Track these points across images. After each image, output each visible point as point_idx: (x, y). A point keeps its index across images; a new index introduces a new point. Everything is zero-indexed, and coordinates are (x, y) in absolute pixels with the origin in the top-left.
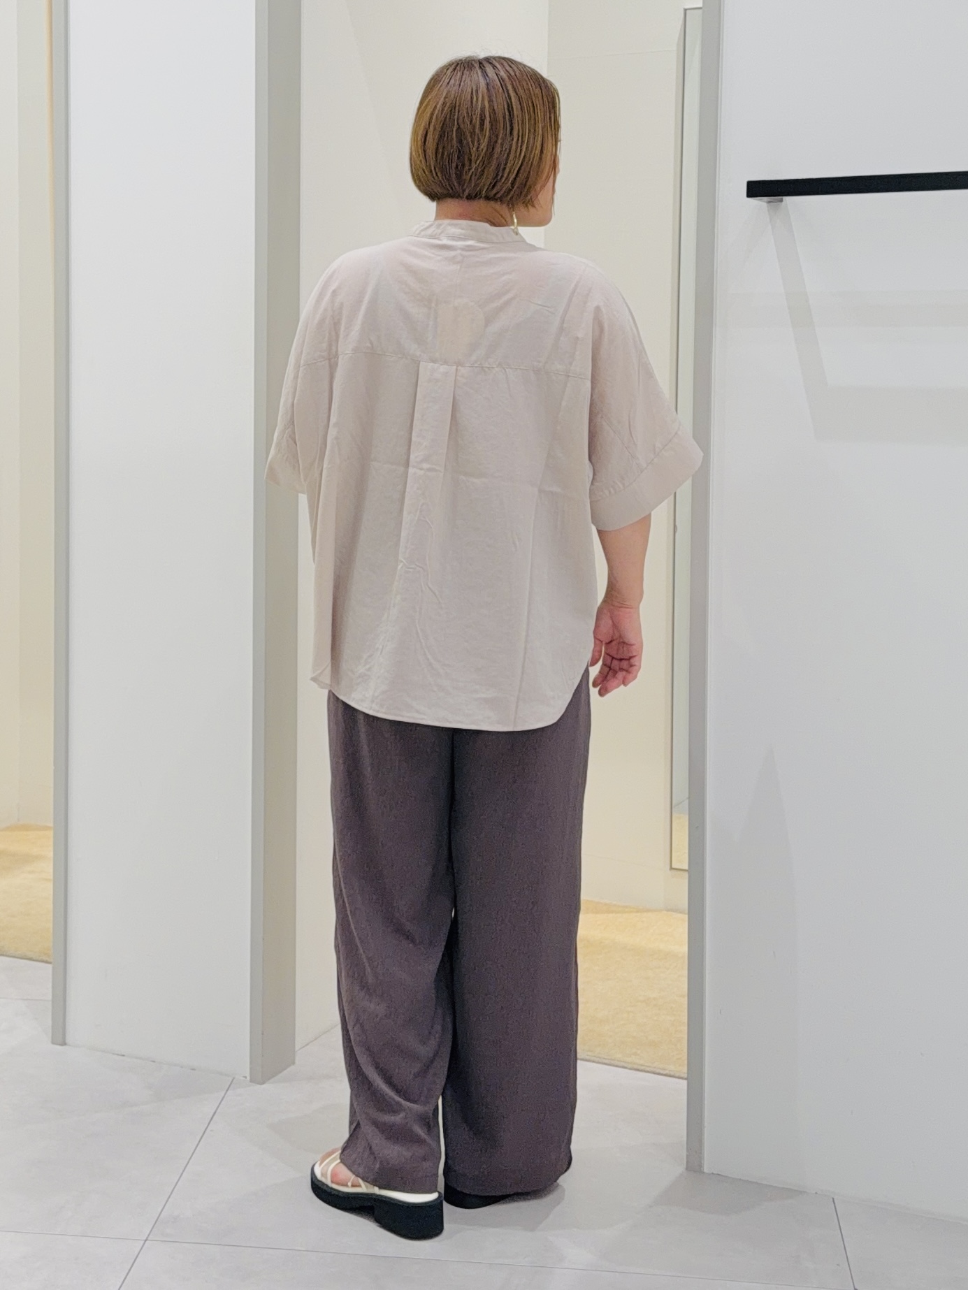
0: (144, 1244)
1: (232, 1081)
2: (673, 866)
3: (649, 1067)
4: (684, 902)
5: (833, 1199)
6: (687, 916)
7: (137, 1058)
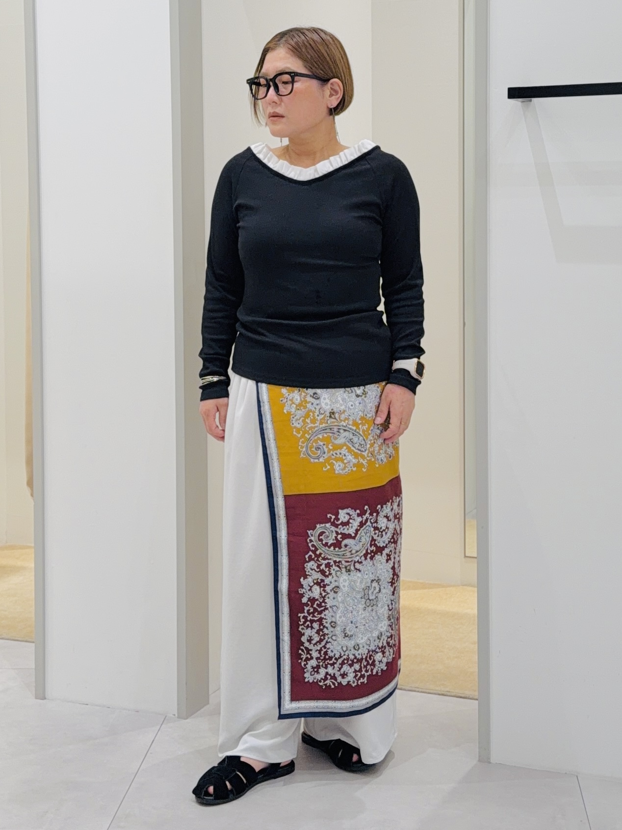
1: (165, 719)
2: (467, 555)
3: (451, 692)
4: (474, 579)
5: (577, 776)
6: (476, 588)
7: (97, 706)
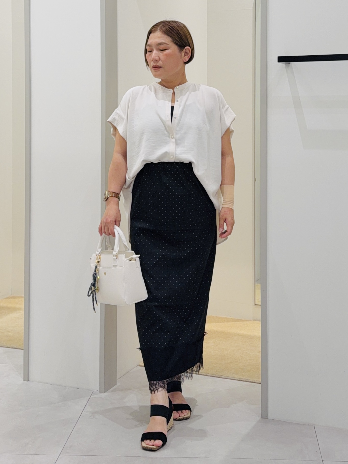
0: (59, 456)
1: (93, 392)
2: (256, 304)
3: (247, 379)
4: (259, 317)
5: (314, 427)
6: (260, 322)
7: (56, 385)
